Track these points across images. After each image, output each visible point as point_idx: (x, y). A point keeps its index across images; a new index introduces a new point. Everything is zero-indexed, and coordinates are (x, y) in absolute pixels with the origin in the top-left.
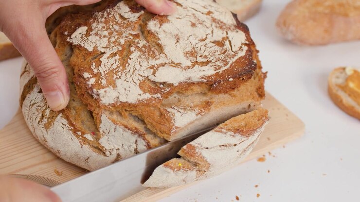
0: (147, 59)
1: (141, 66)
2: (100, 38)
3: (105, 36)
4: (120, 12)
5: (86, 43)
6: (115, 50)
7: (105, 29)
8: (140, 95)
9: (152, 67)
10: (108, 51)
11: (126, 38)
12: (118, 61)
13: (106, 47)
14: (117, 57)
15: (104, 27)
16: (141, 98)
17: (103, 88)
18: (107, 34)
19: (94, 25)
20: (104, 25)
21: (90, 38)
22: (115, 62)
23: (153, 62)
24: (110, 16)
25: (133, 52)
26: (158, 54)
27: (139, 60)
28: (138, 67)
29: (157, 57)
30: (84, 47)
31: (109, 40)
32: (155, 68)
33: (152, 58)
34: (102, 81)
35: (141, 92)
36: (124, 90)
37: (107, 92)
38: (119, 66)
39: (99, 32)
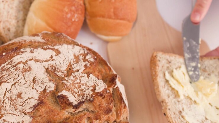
0: (56, 65)
1: (60, 62)
2: (86, 84)
3: (83, 85)
4: (75, 99)
5: (95, 80)
6: (76, 74)
7: (83, 90)
8: (60, 48)
9: (53, 60)
10: (80, 74)
11: (70, 79)
12: (74, 68)
13: (81, 77)
14: (74, 70)
15: (85, 91)
16: (60, 46)
17: (81, 55)
18: (82, 86)
19: (91, 93)
20: (85, 93)
21: (93, 84)
22: (75, 67)
23: (52, 63)
24: (81, 97)
25: (65, 70)
26: (49, 68)
27: (61, 65)
28: (62, 62)
29: (50, 65)
30: (96, 77)
31: (80, 82)
32: (51, 60)
33: (53, 65)
34: (82, 58)
35: (59, 49)
36: (69, 52)
37: (78, 52)
38: (73, 65)
39: (87, 88)
